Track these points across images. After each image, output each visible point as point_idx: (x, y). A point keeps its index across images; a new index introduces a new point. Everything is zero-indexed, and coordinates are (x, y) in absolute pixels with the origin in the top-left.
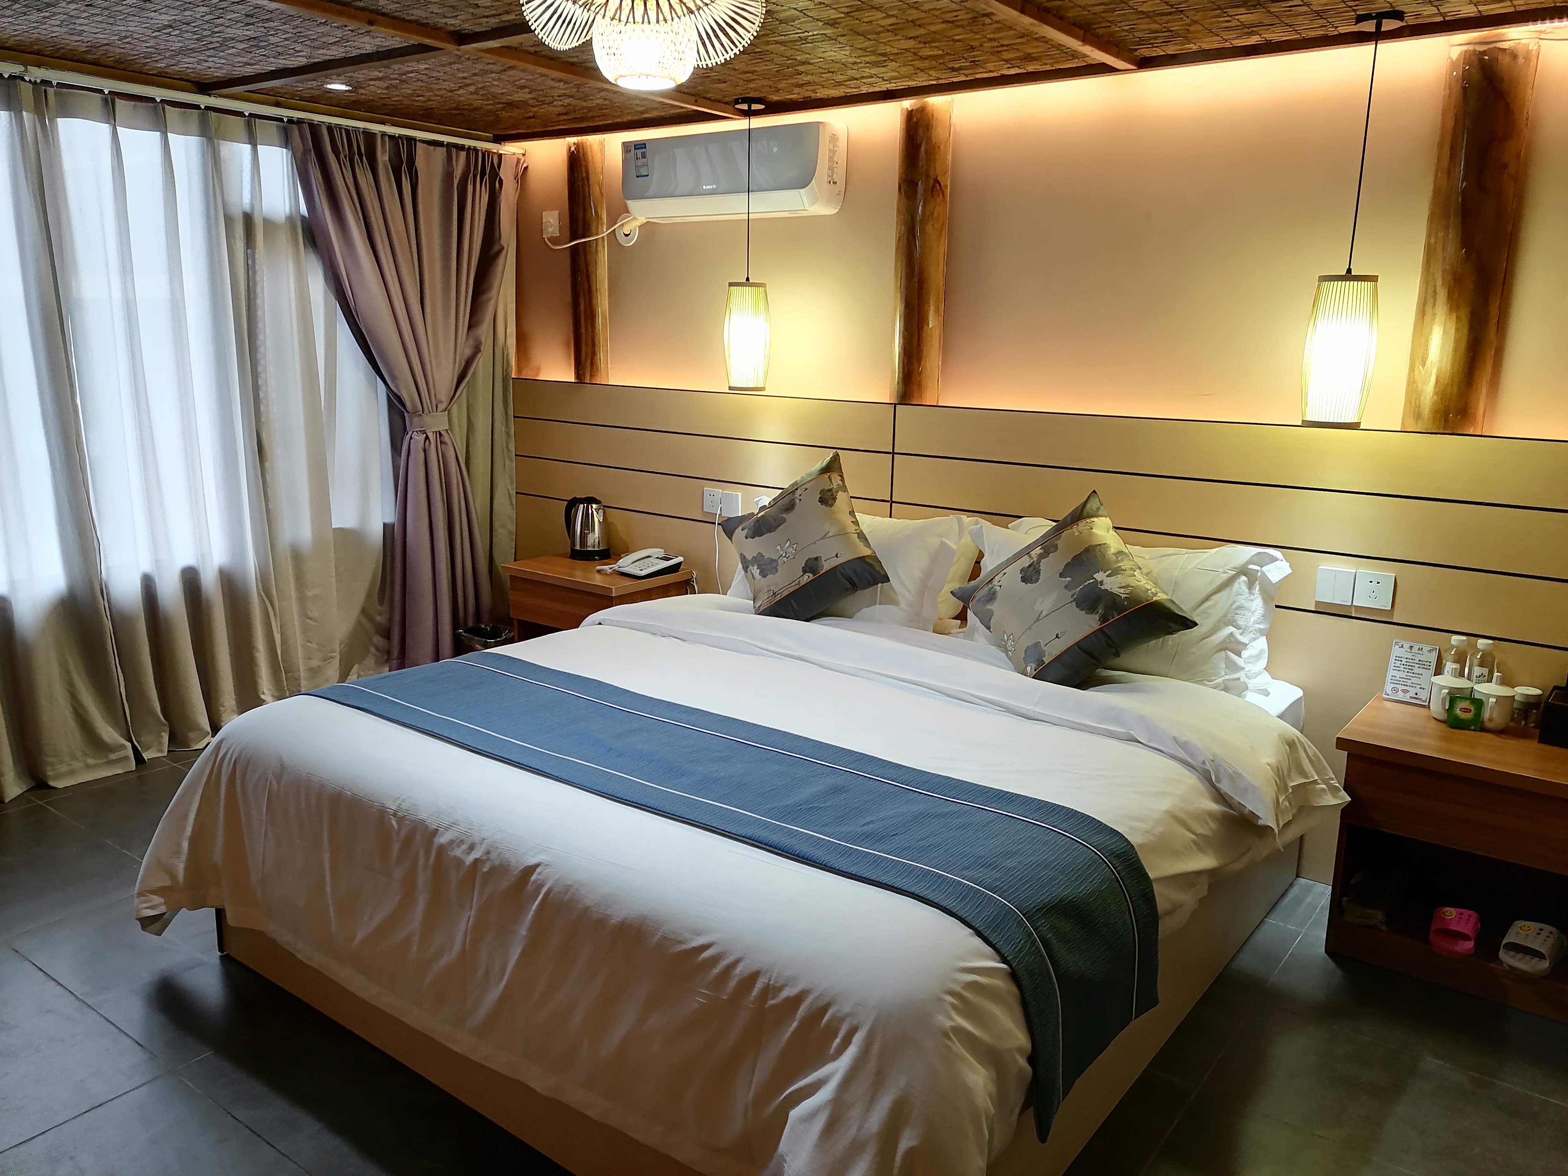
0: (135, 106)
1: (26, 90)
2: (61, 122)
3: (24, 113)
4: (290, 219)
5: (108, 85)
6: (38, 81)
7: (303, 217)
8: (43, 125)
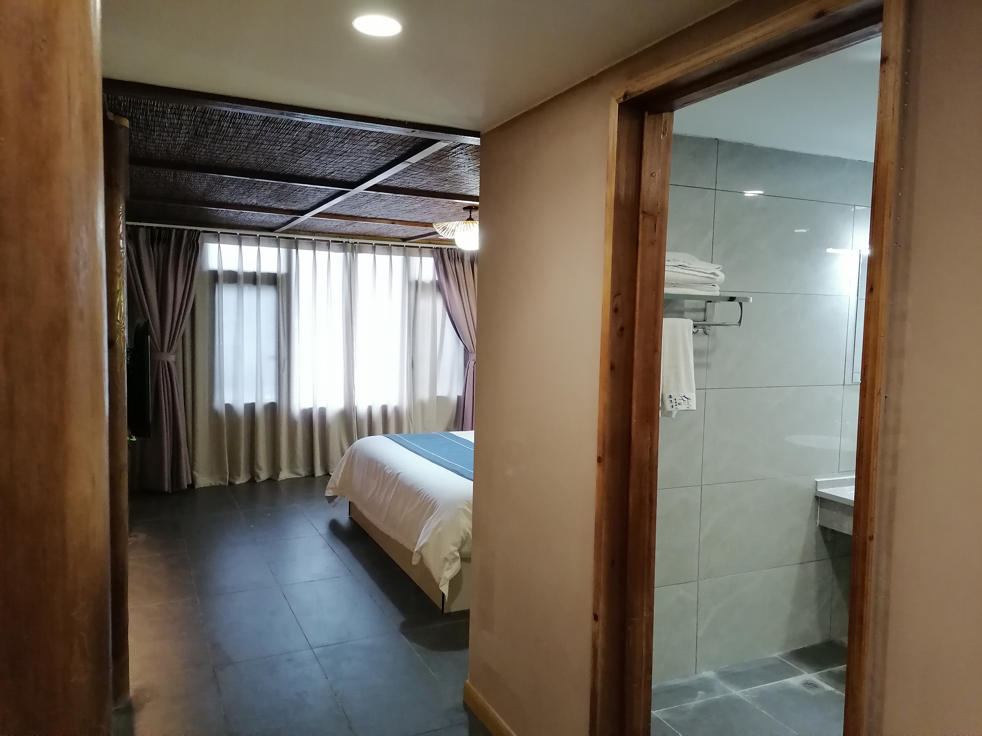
0: (383, 248)
1: (349, 246)
2: (359, 255)
3: (348, 253)
4: (432, 282)
5: (374, 242)
6: (353, 243)
7: (437, 280)
8: (353, 256)
